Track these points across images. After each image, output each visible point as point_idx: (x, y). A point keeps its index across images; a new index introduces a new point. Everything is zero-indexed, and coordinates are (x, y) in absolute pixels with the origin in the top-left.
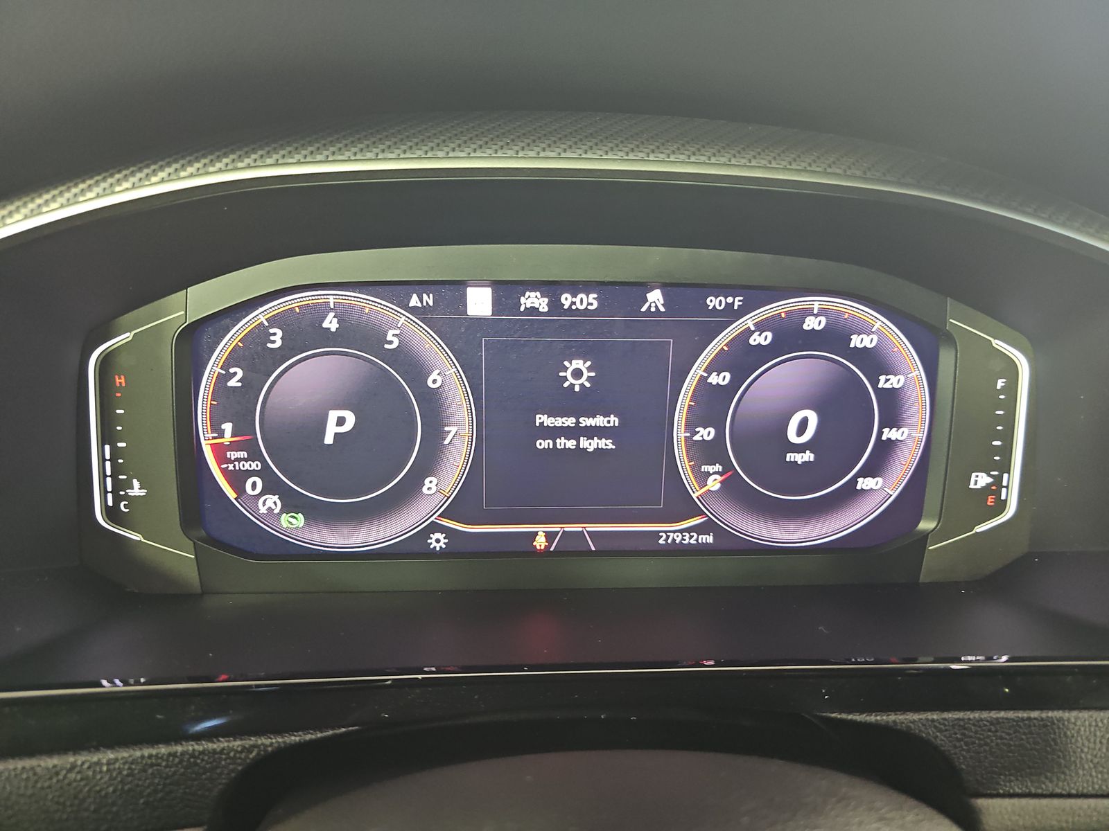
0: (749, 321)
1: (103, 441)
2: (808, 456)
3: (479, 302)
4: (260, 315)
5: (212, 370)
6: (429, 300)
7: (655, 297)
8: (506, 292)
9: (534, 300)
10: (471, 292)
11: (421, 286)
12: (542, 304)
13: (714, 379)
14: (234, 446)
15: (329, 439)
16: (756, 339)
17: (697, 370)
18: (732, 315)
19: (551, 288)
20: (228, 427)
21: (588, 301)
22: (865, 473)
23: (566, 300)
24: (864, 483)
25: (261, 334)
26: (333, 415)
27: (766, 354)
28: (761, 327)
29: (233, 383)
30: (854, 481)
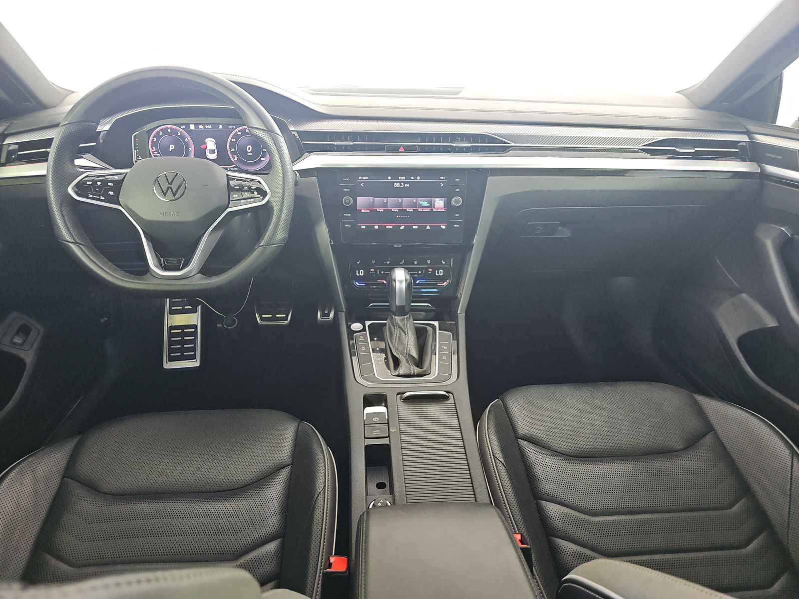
0: (236, 130)
1: (135, 149)
2: (251, 154)
3: (192, 127)
4: (158, 129)
5: (151, 138)
6: (184, 127)
7: (221, 126)
8: (196, 125)
9: (201, 127)
10: (191, 125)
11: (183, 124)
12: (202, 127)
13: (233, 140)
14: (156, 151)
15: (170, 150)
16: (238, 133)
17: (230, 139)
18: (234, 129)
19: (204, 124)
20: (154, 148)
21: (210, 127)
22: (262, 157)
23: (206, 126)
24: (262, 159)
25: (158, 132)
26: (171, 146)
27: (240, 136)
28: (239, 131)
29: (155, 140)
30: (260, 158)
